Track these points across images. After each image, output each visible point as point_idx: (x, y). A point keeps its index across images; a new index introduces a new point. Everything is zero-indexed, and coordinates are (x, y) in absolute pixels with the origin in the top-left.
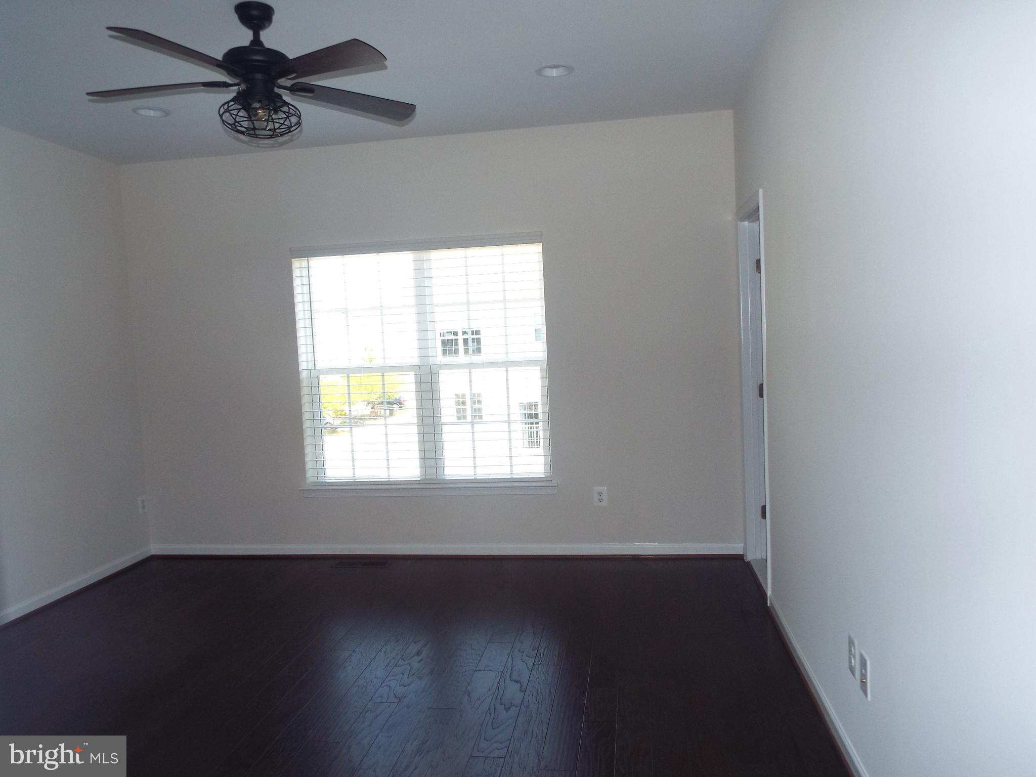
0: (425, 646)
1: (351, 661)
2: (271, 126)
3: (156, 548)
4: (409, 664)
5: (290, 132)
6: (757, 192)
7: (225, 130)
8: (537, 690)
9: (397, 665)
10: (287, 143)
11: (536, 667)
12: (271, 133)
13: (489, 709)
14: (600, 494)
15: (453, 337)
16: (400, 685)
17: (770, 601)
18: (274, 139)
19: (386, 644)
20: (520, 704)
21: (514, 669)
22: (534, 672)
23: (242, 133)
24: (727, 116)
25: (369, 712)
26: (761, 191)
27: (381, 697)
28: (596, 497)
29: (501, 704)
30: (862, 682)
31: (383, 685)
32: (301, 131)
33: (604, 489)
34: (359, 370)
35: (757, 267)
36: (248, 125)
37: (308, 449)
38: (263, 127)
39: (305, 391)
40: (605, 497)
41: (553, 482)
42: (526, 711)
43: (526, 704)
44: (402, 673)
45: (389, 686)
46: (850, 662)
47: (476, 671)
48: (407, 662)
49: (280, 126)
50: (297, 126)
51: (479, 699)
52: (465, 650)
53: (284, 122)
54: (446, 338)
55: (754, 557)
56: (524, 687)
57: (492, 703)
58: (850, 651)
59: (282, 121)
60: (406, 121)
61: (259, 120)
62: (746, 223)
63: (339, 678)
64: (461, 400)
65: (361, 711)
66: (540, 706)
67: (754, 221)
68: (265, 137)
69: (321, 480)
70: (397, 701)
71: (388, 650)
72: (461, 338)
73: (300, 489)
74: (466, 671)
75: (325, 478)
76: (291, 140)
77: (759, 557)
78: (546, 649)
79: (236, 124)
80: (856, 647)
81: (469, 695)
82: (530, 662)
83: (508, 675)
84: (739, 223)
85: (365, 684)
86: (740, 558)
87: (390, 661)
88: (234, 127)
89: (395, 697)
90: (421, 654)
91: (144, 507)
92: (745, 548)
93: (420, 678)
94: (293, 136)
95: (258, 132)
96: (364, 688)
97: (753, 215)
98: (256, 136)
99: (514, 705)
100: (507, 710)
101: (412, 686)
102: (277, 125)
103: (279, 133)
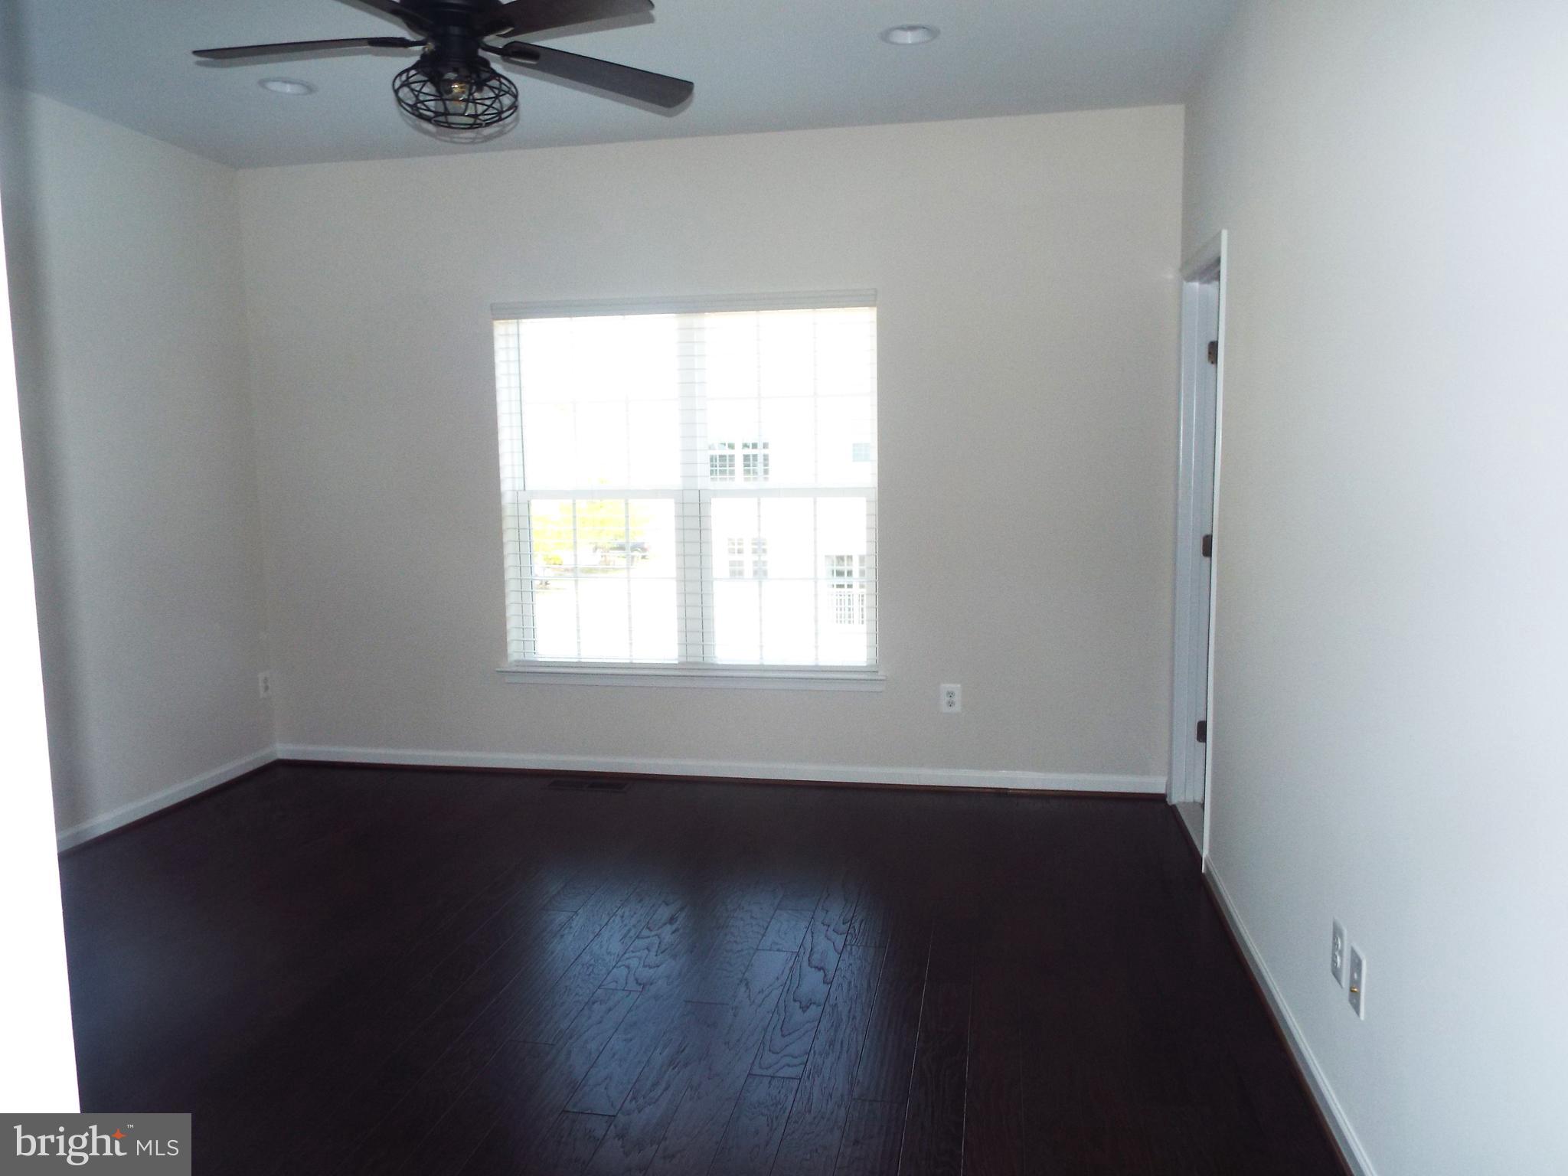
0: (682, 909)
1: (571, 928)
2: (471, 111)
3: (283, 750)
4: (658, 936)
5: (501, 119)
6: (1219, 234)
7: (401, 113)
8: (850, 983)
9: (640, 936)
10: (495, 137)
11: (849, 948)
12: (471, 121)
13: (777, 1006)
14: (951, 694)
15: (727, 452)
16: (644, 966)
17: (1207, 867)
18: (476, 130)
19: (622, 905)
20: (823, 1001)
21: (815, 950)
22: (845, 956)
23: (428, 119)
24: (1173, 115)
25: (599, 1003)
26: (1225, 234)
27: (617, 982)
28: (945, 699)
29: (795, 1000)
30: (1352, 991)
31: (620, 964)
32: (517, 119)
33: (956, 687)
34: (590, 494)
35: (1210, 353)
36: (435, 107)
37: (512, 611)
38: (461, 111)
39: (508, 523)
40: (957, 699)
41: (879, 674)
42: (833, 1013)
43: (832, 1001)
44: (647, 949)
45: (628, 967)
46: (1334, 961)
47: (757, 949)
48: (653, 933)
49: (486, 111)
50: (511, 111)
51: (762, 991)
52: (742, 919)
53: (492, 104)
54: (717, 452)
55: (1182, 799)
56: (830, 976)
57: (782, 998)
58: (1335, 944)
59: (488, 102)
60: (678, 107)
61: (455, 99)
62: (1196, 285)
63: (552, 953)
64: (736, 547)
65: (586, 1001)
66: (853, 1006)
67: (1208, 282)
68: (462, 126)
69: (528, 657)
70: (640, 988)
71: (627, 914)
72: (739, 454)
73: (499, 669)
74: (742, 950)
75: (535, 656)
76: (501, 133)
77: (1190, 798)
78: (864, 922)
79: (419, 105)
80: (1345, 938)
81: (747, 984)
82: (840, 940)
83: (806, 958)
84: (1185, 283)
85: (592, 962)
86: (1160, 799)
87: (629, 931)
88: (415, 110)
89: (637, 983)
90: (676, 921)
91: (267, 688)
92: (1169, 785)
93: (674, 957)
94: (504, 126)
95: (452, 119)
96: (591, 968)
97: (1210, 271)
98: (449, 126)
99: (814, 1003)
100: (804, 1009)
101: (661, 969)
102: (480, 109)
103: (484, 121)
